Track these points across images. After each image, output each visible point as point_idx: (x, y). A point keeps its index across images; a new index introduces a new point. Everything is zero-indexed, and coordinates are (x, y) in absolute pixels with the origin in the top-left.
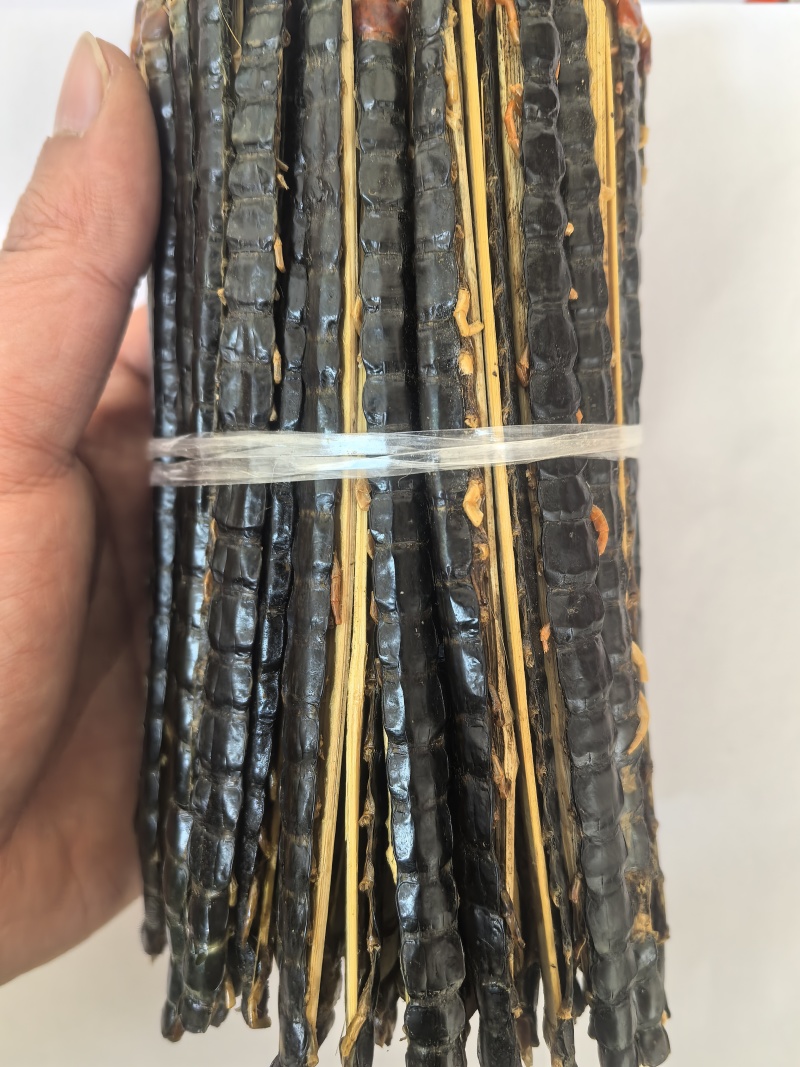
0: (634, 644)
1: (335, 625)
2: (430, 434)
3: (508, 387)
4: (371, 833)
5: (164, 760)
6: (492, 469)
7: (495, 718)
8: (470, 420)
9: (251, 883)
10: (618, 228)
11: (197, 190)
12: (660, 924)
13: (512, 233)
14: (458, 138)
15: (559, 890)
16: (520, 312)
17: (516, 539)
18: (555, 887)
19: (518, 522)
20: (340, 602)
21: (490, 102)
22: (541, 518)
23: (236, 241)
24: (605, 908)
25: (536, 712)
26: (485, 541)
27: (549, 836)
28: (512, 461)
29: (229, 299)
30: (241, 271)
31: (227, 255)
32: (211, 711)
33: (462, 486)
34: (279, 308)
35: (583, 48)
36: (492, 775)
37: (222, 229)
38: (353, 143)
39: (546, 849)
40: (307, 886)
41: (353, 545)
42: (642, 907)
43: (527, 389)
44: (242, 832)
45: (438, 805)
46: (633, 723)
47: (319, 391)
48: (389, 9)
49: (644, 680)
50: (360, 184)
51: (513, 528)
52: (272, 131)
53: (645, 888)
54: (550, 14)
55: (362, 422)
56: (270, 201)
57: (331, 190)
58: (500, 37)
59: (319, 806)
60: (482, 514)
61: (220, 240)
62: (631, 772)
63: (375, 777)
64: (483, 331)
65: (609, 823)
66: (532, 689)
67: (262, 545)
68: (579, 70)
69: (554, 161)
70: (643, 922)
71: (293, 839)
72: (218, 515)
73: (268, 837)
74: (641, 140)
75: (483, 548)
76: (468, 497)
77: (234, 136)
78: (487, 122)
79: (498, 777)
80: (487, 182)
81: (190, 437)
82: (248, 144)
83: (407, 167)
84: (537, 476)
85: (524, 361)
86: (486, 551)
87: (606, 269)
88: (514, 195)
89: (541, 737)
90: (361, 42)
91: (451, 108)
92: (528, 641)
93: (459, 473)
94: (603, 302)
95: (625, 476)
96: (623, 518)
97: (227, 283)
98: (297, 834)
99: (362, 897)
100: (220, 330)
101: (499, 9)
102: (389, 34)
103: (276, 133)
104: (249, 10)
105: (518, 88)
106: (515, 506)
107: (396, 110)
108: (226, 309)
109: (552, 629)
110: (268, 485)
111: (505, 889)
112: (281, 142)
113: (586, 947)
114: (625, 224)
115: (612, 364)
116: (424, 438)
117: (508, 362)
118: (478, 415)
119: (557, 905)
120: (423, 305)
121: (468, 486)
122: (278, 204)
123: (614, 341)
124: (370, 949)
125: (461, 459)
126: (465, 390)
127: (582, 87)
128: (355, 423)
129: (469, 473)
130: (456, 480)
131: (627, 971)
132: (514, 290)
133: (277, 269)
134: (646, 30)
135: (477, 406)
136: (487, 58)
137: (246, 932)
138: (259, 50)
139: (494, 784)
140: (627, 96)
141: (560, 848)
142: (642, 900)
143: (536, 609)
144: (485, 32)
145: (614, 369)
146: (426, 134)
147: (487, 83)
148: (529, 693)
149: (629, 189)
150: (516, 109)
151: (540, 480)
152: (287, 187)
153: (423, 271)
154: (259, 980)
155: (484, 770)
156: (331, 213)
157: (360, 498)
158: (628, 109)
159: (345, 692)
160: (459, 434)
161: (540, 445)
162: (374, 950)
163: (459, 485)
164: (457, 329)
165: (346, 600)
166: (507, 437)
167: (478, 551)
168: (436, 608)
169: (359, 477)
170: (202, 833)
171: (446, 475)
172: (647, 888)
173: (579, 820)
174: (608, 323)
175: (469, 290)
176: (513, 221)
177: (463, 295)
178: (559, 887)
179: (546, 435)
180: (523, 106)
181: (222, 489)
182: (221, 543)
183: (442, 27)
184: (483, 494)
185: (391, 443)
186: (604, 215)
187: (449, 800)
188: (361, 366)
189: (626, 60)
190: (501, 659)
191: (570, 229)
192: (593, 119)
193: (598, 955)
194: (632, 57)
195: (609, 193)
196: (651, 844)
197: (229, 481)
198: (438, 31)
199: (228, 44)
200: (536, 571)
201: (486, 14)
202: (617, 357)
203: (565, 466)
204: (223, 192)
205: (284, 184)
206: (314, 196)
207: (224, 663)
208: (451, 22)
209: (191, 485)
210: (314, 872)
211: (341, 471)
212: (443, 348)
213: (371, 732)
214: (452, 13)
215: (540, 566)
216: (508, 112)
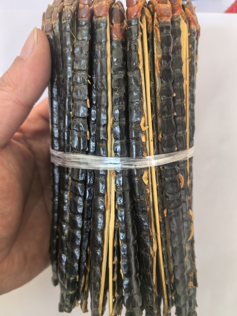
0: (190, 210)
1: (106, 210)
2: (133, 158)
3: (155, 144)
4: (116, 266)
5: (57, 237)
6: (151, 168)
7: (151, 237)
8: (145, 154)
9: (83, 276)
10: (189, 89)
11: (63, 81)
12: (195, 284)
13: (157, 98)
14: (142, 71)
15: (168, 280)
16: (159, 121)
17: (157, 187)
18: (167, 279)
19: (158, 182)
20: (107, 204)
21: (151, 59)
22: (165, 180)
23: (75, 99)
24: (180, 283)
25: (162, 234)
26: (148, 188)
27: (165, 266)
28: (156, 165)
29: (74, 115)
30: (77, 107)
31: (73, 102)
32: (71, 229)
33: (142, 173)
34: (89, 118)
35: (179, 39)
36: (150, 252)
37: (71, 93)
38: (110, 71)
39: (165, 269)
40: (98, 280)
41: (111, 188)
42: (190, 280)
43: (161, 143)
44: (80, 262)
45: (135, 259)
46: (189, 232)
47: (101, 144)
48: (121, 29)
49: (193, 220)
50: (112, 85)
51: (157, 183)
52: (86, 67)
53: (191, 275)
54: (170, 32)
55: (113, 154)
56: (86, 88)
57: (104, 86)
58: (155, 39)
59: (102, 259)
60: (148, 181)
61: (71, 97)
62: (188, 245)
63: (117, 250)
64: (148, 129)
65: (182, 261)
66: (162, 227)
67: (84, 185)
68: (178, 46)
69: (170, 76)
70: (191, 284)
71: (94, 267)
72: (72, 176)
73: (87, 264)
74: (196, 59)
75: (148, 190)
76: (144, 176)
77: (74, 67)
78: (150, 65)
79: (152, 252)
80: (150, 84)
81: (63, 153)
82: (78, 70)
83: (126, 79)
84: (163, 168)
85: (160, 136)
86: (149, 191)
87: (185, 104)
88: (158, 87)
89: (163, 240)
90: (113, 40)
91: (140, 62)
92: (160, 214)
93: (141, 169)
94: (184, 114)
95: (189, 162)
96: (188, 175)
97: (73, 111)
98: (96, 266)
99: (114, 282)
100: (71, 124)
101: (155, 31)
102: (121, 38)
103: (87, 67)
104: (78, 28)
105: (160, 56)
106: (157, 177)
107: (123, 61)
108: (73, 118)
109: (167, 210)
110: (86, 170)
111: (153, 282)
112: (88, 69)
113: (175, 293)
114: (191, 87)
115: (186, 132)
116: (131, 159)
117: (156, 137)
118: (147, 152)
119: (167, 284)
120: (131, 121)
121: (144, 173)
122: (88, 88)
123: (187, 126)
124: (116, 296)
125: (142, 165)
126: (143, 145)
127: (179, 52)
128: (111, 154)
129: (144, 169)
130: (140, 171)
131: (186, 299)
132: (158, 114)
133: (88, 108)
134: (199, 26)
135: (146, 149)
136: (151, 46)
137: (81, 289)
138: (81, 41)
139: (150, 254)
140: (192, 48)
141: (168, 268)
142: (191, 278)
143: (163, 205)
144: (150, 37)
145: (186, 133)
146: (132, 70)
147: (150, 54)
148: (160, 228)
149: (192, 77)
150: (159, 62)
151: (164, 169)
152: (90, 83)
153: (131, 110)
154: (85, 300)
155: (148, 251)
156: (104, 93)
157: (113, 175)
158: (193, 53)
159: (109, 228)
160: (141, 158)
161: (164, 160)
162: (117, 296)
163: (141, 172)
164: (141, 129)
165: (109, 203)
166: (156, 159)
167: (147, 190)
168: (134, 206)
169: (112, 169)
170: (69, 262)
171: (138, 170)
172: (192, 275)
173: (174, 261)
174: (185, 121)
175: (145, 117)
176: (158, 94)
177: (143, 119)
178: (168, 279)
179: (166, 157)
180: (161, 61)
181: (73, 169)
182: (73, 184)
183: (137, 38)
184: (148, 175)
185: (121, 160)
186: (185, 89)
187: (138, 257)
188: (113, 137)
189: (192, 37)
190: (153, 219)
191: (175, 95)
192: (182, 61)
193: (178, 296)
194: (194, 36)
195: (186, 82)
196: (193, 262)
197: (75, 167)
198: (136, 39)
199: (72, 38)
200: (163, 194)
201: (150, 32)
202: (187, 130)
203: (172, 165)
204: (71, 83)
205: (90, 82)
206: (99, 87)
207: (74, 217)
208: (140, 36)
209: (63, 166)
210: (100, 276)
211: (107, 168)
212: (137, 133)
213: (116, 239)
214: (140, 33)
215: (164, 193)
216: (157, 63)
